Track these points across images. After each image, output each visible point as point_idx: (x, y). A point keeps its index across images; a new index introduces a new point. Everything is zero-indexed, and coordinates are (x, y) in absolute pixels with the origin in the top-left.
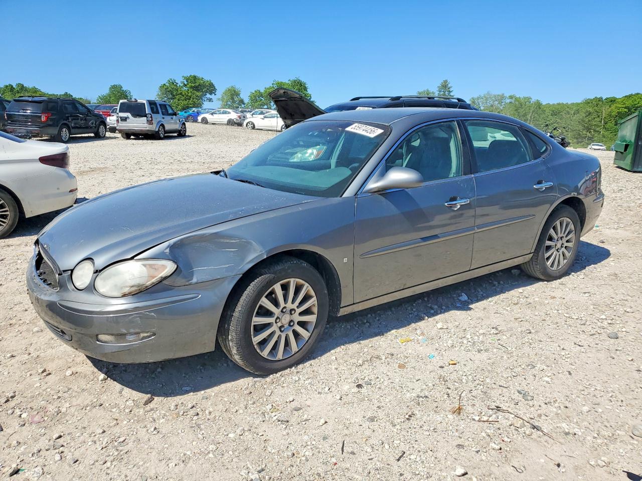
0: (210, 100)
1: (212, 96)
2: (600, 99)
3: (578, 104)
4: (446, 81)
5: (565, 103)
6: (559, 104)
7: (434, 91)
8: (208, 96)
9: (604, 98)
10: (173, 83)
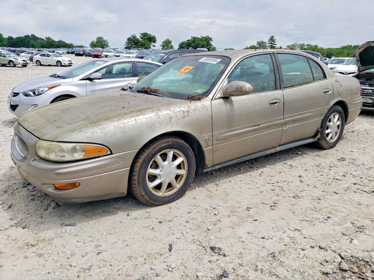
0: (154, 46)
1: (154, 44)
2: (351, 46)
3: (339, 49)
4: (273, 36)
5: (331, 48)
6: (328, 49)
7: (266, 42)
8: (153, 43)
9: (353, 46)
10: (134, 37)
